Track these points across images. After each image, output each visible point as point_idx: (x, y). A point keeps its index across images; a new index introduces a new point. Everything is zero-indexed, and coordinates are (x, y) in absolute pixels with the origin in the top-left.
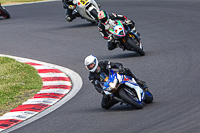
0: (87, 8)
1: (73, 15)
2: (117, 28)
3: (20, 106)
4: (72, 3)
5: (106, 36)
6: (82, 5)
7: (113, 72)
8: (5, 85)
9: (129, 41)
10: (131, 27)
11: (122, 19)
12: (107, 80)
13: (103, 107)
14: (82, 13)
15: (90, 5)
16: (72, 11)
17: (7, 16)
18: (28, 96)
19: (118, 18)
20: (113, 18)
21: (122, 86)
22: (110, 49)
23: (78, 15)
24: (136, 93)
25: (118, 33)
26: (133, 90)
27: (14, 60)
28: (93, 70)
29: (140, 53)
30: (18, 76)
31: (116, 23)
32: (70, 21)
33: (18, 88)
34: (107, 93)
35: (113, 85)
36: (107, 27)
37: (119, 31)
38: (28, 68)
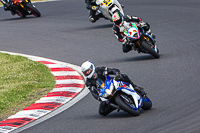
0: (110, 9)
1: (96, 16)
2: (131, 30)
3: (33, 104)
4: (95, 4)
5: (120, 38)
6: (105, 6)
7: (109, 78)
8: (17, 84)
9: (144, 43)
10: (146, 29)
11: (137, 21)
12: (103, 86)
13: (101, 113)
14: (105, 14)
15: (113, 6)
16: (95, 11)
17: (38, 15)
18: (40, 95)
19: (133, 20)
20: (128, 20)
21: (118, 93)
22: (125, 51)
23: (101, 15)
24: (133, 100)
25: (132, 36)
26: (130, 97)
27: (27, 59)
28: (90, 76)
29: (155, 56)
30: (31, 74)
31: (131, 25)
32: (94, 22)
33: (31, 87)
34: (103, 99)
35: (109, 92)
36: (121, 29)
37: (133, 33)
38: (41, 66)
